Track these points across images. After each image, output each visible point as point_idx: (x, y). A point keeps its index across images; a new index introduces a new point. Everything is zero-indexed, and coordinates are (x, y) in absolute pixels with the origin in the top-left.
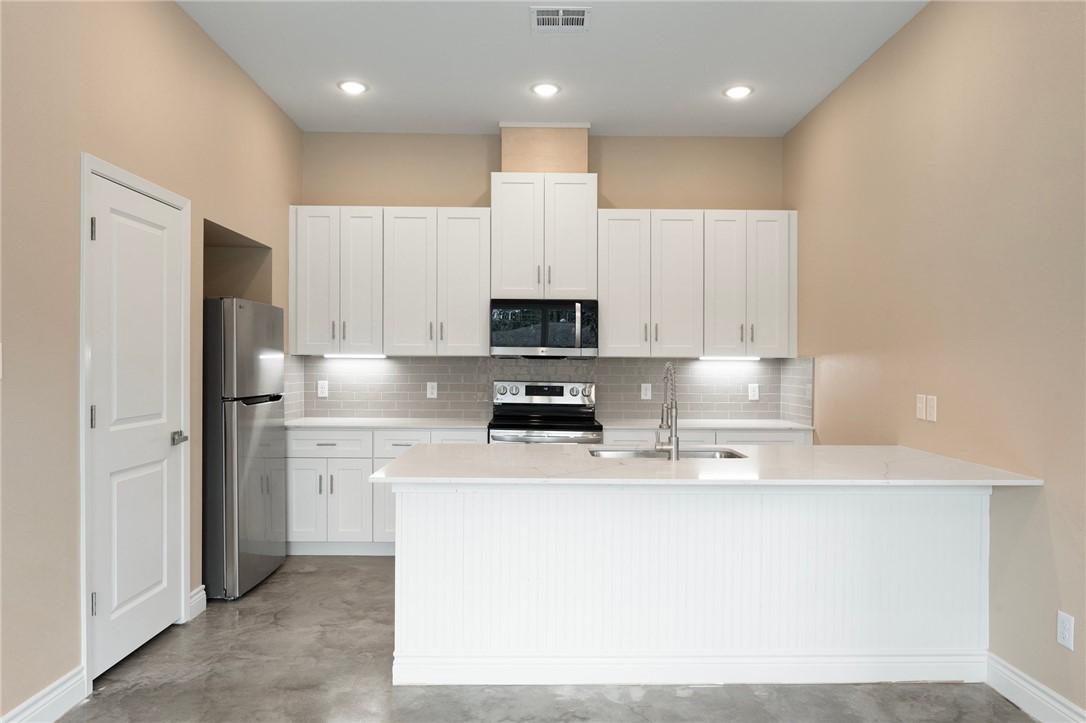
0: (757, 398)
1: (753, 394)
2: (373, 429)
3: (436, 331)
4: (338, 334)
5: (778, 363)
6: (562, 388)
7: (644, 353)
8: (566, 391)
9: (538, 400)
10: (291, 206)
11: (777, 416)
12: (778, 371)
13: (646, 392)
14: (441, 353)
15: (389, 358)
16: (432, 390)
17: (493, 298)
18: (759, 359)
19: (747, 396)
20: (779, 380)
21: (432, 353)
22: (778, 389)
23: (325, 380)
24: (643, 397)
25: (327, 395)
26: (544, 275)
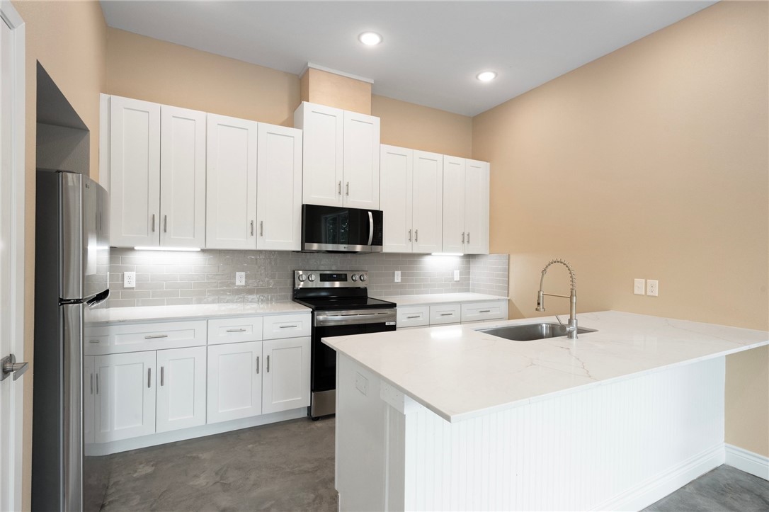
0: (458, 279)
1: (457, 278)
2: (207, 319)
3: (256, 228)
4: (158, 227)
5: (470, 257)
6: (346, 275)
7: (408, 250)
8: (349, 278)
9: (327, 284)
10: (102, 95)
11: (468, 291)
12: (469, 263)
13: (398, 277)
14: (260, 247)
15: (203, 251)
16: (240, 279)
17: (305, 203)
18: (462, 254)
19: (453, 278)
20: (469, 268)
21: (253, 247)
22: (469, 273)
23: (131, 270)
24: (396, 281)
25: (134, 286)
26: (343, 189)
